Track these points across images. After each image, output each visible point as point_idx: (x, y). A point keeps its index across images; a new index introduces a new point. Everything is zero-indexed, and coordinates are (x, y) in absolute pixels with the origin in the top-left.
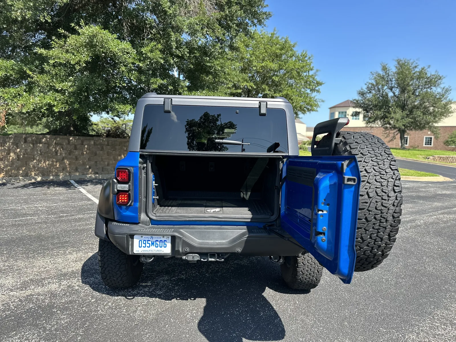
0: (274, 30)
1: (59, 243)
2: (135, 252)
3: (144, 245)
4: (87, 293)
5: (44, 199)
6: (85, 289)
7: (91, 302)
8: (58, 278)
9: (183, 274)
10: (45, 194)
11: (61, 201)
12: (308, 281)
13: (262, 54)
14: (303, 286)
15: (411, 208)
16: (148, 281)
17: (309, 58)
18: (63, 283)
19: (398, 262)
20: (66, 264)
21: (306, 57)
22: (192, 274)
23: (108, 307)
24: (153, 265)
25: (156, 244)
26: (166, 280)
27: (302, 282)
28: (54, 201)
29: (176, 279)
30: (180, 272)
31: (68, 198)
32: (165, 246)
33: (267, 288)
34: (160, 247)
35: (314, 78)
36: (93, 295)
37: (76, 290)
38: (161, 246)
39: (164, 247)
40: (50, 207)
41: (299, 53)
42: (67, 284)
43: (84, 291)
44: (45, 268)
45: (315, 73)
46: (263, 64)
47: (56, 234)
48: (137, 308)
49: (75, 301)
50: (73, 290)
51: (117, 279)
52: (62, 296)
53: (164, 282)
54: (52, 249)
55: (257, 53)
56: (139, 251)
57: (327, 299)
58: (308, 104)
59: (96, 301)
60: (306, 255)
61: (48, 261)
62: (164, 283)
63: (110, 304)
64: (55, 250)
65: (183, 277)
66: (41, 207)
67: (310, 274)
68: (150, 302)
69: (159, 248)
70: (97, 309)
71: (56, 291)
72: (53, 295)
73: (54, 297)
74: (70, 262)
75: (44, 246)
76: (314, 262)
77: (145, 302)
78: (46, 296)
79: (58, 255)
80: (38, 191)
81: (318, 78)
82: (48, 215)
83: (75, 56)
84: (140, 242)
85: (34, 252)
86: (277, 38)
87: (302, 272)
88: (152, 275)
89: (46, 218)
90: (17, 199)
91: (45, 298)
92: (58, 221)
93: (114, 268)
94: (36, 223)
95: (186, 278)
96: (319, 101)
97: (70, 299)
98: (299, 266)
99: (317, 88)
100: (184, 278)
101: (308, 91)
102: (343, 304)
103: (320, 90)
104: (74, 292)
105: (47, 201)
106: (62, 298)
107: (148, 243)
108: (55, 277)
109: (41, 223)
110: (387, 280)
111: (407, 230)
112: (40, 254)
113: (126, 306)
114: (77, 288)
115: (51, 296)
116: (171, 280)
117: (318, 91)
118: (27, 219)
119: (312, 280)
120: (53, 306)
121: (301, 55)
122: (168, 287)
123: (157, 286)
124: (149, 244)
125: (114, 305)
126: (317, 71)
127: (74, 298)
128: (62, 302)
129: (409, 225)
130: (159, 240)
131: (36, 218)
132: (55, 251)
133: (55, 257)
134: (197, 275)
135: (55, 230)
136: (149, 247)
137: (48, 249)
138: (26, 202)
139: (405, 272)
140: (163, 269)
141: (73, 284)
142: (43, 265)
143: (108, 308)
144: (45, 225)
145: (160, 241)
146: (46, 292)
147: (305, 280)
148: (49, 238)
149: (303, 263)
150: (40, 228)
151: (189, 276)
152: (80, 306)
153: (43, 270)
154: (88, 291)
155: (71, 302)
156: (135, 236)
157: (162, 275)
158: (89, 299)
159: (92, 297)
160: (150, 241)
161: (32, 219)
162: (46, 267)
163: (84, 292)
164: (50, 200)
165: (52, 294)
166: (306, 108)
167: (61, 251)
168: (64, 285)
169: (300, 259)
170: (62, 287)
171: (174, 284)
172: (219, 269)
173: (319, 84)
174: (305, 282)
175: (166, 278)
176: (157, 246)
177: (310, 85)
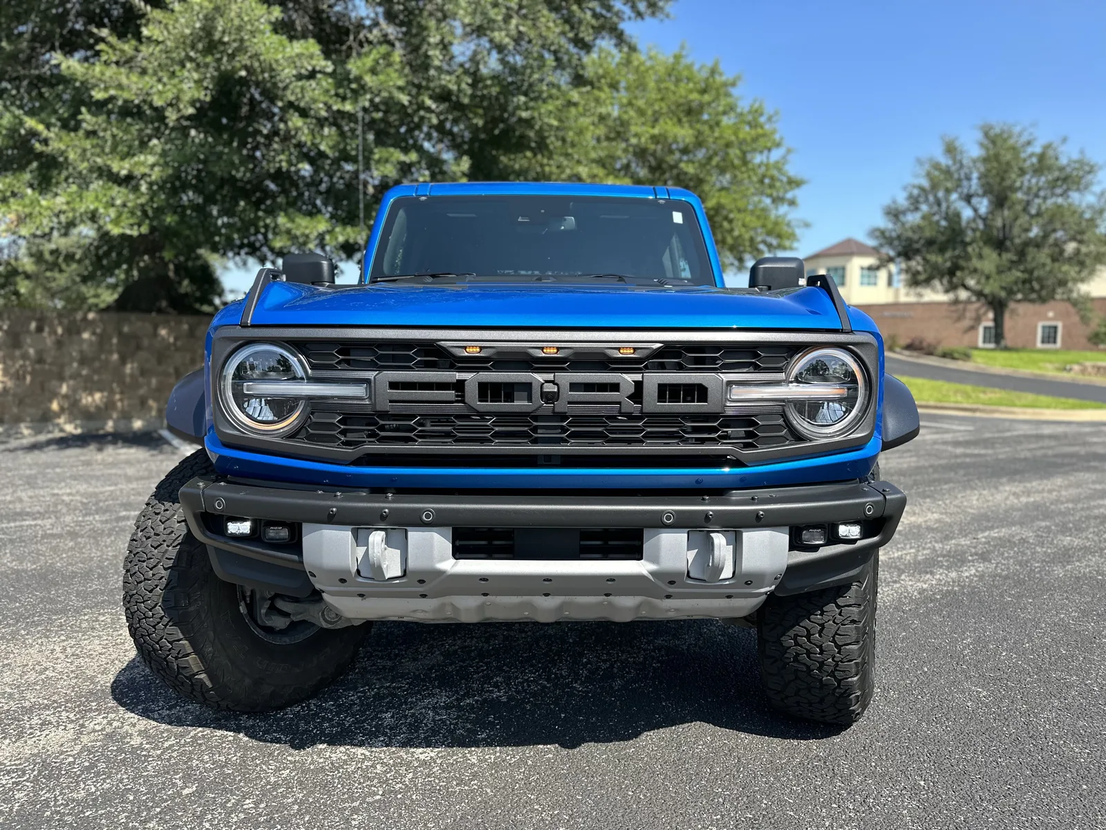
0: (682, 47)
1: (103, 593)
4: (169, 760)
5: (81, 476)
6: (166, 745)
7: (180, 795)
8: (79, 706)
9: (496, 685)
10: (88, 463)
11: (129, 479)
13: (652, 105)
16: (382, 712)
17: (770, 119)
18: (92, 725)
20: (113, 657)
21: (761, 115)
22: (529, 686)
23: (242, 816)
24: (396, 655)
26: (443, 708)
28: (108, 480)
29: (477, 701)
30: (488, 678)
31: (150, 471)
35: (780, 170)
36: (190, 768)
37: (134, 750)
40: (95, 495)
41: (744, 106)
42: (103, 729)
43: (159, 752)
44: (41, 673)
45: (784, 158)
46: (656, 131)
47: (99, 567)
48: (347, 821)
49: (123, 796)
50: (121, 750)
52: (79, 776)
54: (78, 611)
55: (641, 103)
58: (769, 233)
59: (200, 793)
61: (58, 649)
62: (438, 718)
63: (249, 804)
64: (85, 615)
65: (500, 694)
66: (69, 494)
68: (396, 793)
70: (201, 823)
71: (62, 753)
72: (48, 770)
73: (49, 778)
74: (126, 651)
75: (52, 601)
77: (376, 794)
78: (24, 773)
79: (93, 628)
80: (69, 457)
81: (792, 170)
82: (86, 515)
83: (165, 85)
85: (18, 621)
86: (689, 67)
88: (394, 688)
89: (78, 524)
90: (8, 477)
91: (17, 783)
92: (112, 529)
94: (45, 536)
95: (510, 699)
96: (799, 227)
97: (106, 786)
99: (789, 195)
100: (504, 699)
101: (768, 201)
103: (799, 200)
104: (125, 759)
105: (87, 479)
106: (77, 783)
108: (67, 701)
109: (60, 536)
112: (37, 625)
113: (308, 812)
114: (136, 741)
115: (40, 772)
116: (460, 708)
117: (792, 203)
118: (21, 526)
120: (39, 815)
121: (750, 112)
122: (452, 732)
123: (416, 732)
125: (262, 805)
126: (789, 151)
127: (121, 781)
128: (74, 800)
131: (47, 523)
132: (86, 617)
133: (80, 635)
134: (545, 687)
135: (99, 554)
137: (64, 611)
138: (30, 482)
140: (430, 669)
141: (126, 727)
142: (39, 663)
143: (242, 821)
144: (71, 540)
146: (27, 760)
148: (74, 577)
150: (55, 549)
151: (518, 692)
152: (139, 814)
153: (32, 677)
154: (175, 754)
155: (105, 798)
157: (427, 689)
158: (174, 785)
159: (187, 779)
161: (36, 525)
162: (46, 669)
163: (159, 757)
164: (98, 478)
165: (45, 765)
166: (764, 242)
167: (103, 615)
168: (94, 731)
170: (85, 739)
171: (474, 722)
172: (612, 666)
173: (794, 183)
175: (443, 700)
177: (771, 186)
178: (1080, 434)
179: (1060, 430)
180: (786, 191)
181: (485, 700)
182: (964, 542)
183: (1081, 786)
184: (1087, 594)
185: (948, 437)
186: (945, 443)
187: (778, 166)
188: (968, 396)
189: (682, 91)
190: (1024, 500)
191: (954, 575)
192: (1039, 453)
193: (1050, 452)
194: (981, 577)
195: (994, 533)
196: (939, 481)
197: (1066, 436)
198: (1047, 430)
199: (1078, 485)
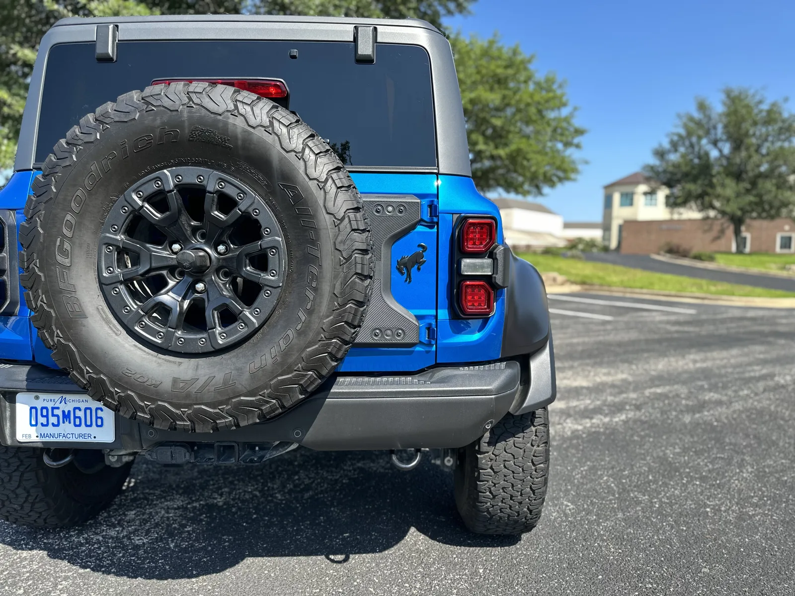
0: (495, 35)
2: (20, 437)
3: (44, 420)
9: (222, 494)
12: (509, 516)
14: (497, 527)
15: (761, 353)
16: (130, 510)
17: (560, 86)
19: (741, 465)
21: (554, 82)
22: (244, 495)
25: (75, 417)
26: (175, 508)
27: (492, 517)
29: (201, 505)
30: (219, 489)
32: (99, 423)
33: (413, 529)
34: (87, 426)
35: (568, 123)
38: (89, 423)
39: (97, 426)
41: (540, 76)
45: (571, 113)
46: (473, 95)
51: (22, 507)
53: (168, 513)
56: (30, 436)
57: (561, 561)
58: (559, 168)
60: (498, 445)
62: (166, 515)
67: (512, 496)
69: (83, 429)
76: (521, 465)
81: (577, 122)
84: (34, 411)
86: (500, 49)
87: (490, 492)
93: (6, 480)
98: (483, 477)
99: (576, 140)
101: (560, 146)
102: (600, 577)
103: (583, 144)
107: (53, 415)
110: (717, 510)
111: (756, 394)
116: (185, 509)
117: (578, 146)
119: (518, 512)
121: (545, 81)
122: (169, 526)
123: (145, 524)
124: (58, 416)
126: (575, 109)
129: (761, 385)
130: (83, 406)
136: (58, 425)
139: (760, 489)
145: (86, 409)
147: (501, 512)
149: (491, 468)
156: (19, 397)
157: (172, 495)
160: (58, 408)
166: (555, 175)
169: (484, 458)
171: (188, 519)
173: (579, 132)
174: (501, 518)
176: (78, 422)
177: (562, 135)
178: (774, 317)
179: (760, 313)
180: (573, 138)
181: (207, 504)
182: (633, 395)
183: (598, 576)
184: (698, 435)
185: (673, 318)
186: (668, 322)
187: (567, 120)
188: (700, 287)
189: (492, 67)
190: (698, 365)
191: (607, 420)
192: (733, 331)
193: (742, 330)
194: (625, 422)
195: (659, 390)
196: (643, 351)
197: (762, 318)
198: (751, 314)
199: (747, 355)
